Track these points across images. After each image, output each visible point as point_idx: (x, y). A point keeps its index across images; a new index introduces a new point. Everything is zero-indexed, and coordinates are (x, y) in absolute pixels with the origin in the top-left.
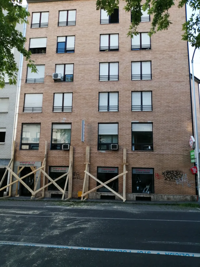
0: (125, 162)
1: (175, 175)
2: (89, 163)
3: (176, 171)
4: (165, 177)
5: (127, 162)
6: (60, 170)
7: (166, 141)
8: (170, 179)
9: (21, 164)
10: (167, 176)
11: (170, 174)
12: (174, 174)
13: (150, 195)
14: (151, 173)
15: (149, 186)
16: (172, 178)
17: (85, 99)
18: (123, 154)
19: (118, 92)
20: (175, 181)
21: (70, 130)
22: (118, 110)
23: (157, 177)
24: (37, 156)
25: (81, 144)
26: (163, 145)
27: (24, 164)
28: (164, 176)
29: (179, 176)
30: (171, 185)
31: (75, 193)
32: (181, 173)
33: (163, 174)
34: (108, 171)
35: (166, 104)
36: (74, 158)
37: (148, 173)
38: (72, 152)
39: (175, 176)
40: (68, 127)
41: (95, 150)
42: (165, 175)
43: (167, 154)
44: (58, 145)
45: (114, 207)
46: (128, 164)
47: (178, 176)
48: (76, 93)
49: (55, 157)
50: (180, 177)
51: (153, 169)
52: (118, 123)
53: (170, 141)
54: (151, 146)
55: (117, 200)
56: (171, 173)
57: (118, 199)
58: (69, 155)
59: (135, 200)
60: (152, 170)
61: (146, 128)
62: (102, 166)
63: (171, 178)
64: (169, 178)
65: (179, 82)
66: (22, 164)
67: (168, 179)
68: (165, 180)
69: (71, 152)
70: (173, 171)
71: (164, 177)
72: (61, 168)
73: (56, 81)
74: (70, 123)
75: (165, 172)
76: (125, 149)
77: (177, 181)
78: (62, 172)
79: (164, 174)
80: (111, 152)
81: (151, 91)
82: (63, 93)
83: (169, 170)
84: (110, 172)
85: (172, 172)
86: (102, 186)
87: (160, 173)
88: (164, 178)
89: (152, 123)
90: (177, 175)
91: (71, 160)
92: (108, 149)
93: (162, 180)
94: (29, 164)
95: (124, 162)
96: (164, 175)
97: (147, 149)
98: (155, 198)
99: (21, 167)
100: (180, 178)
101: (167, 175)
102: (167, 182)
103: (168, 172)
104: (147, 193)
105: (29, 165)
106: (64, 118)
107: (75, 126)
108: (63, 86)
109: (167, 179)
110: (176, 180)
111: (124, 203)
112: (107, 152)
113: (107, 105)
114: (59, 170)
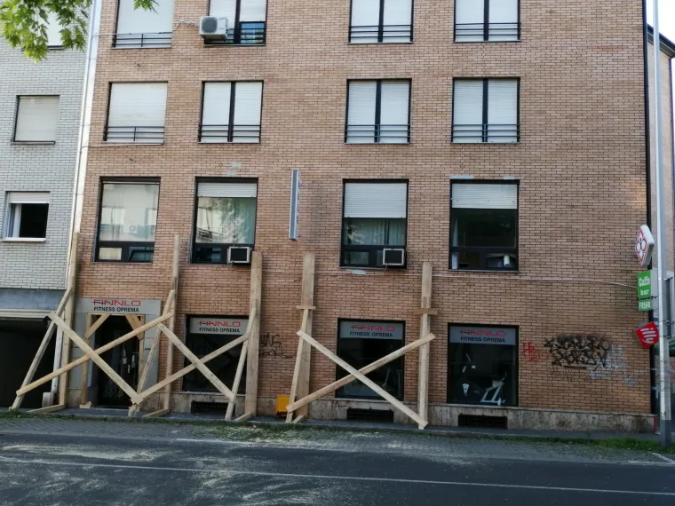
0: (428, 307)
1: (587, 348)
2: (314, 308)
3: (589, 337)
4: (554, 356)
5: (433, 305)
6: (220, 327)
7: (563, 242)
8: (569, 362)
9: (98, 305)
10: (559, 353)
11: (569, 346)
12: (583, 345)
13: (505, 411)
14: (510, 340)
15: (501, 384)
16: (576, 359)
17: (301, 101)
18: (420, 279)
19: (410, 81)
20: (584, 368)
21: (253, 201)
22: (409, 139)
23: (527, 354)
24: (146, 284)
25: (286, 246)
26: (550, 252)
27: (108, 305)
28: (551, 351)
29: (599, 354)
30: (570, 379)
31: (268, 400)
32: (605, 345)
33: (548, 344)
34: (371, 332)
35: (563, 122)
36: (264, 288)
37: (499, 340)
38: (260, 270)
39: (585, 352)
40: (247, 191)
41: (332, 264)
42: (555, 348)
43: (563, 282)
44: (214, 250)
45: (390, 445)
46: (435, 313)
47: (595, 354)
48: (272, 80)
49: (203, 286)
50: (602, 354)
51: (516, 327)
52: (406, 181)
53: (572, 240)
54: (512, 255)
55: (400, 423)
56: (573, 342)
57: (401, 419)
58: (249, 279)
59: (457, 424)
60: (514, 330)
61: (498, 199)
62: (352, 317)
63: (571, 359)
64: (566, 358)
65: (610, 48)
66: (100, 305)
67: (564, 362)
68: (553, 363)
69: (255, 272)
70: (579, 337)
71: (550, 354)
72: (222, 321)
73: (210, 41)
74: (254, 180)
75: (553, 340)
76: (429, 264)
77: (590, 368)
78: (225, 333)
79: (551, 346)
80: (382, 274)
81: (518, 79)
82: (233, 83)
83: (568, 333)
84: (378, 337)
85: (576, 341)
86: (353, 379)
87: (538, 341)
88: (551, 360)
89: (517, 182)
90: (592, 349)
91: (255, 296)
92: (373, 263)
93: (545, 364)
94: (124, 306)
95: (422, 307)
96: (549, 349)
97: (499, 265)
98: (521, 420)
99: (98, 317)
100: (601, 359)
101: (559, 348)
102: (561, 369)
103: (563, 340)
104: (496, 404)
105: (121, 309)
106: (234, 164)
107: (268, 190)
108: (234, 60)
109: (561, 361)
110: (587, 363)
111: (421, 433)
112: (372, 273)
113: (373, 122)
114: (216, 327)
